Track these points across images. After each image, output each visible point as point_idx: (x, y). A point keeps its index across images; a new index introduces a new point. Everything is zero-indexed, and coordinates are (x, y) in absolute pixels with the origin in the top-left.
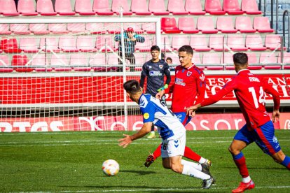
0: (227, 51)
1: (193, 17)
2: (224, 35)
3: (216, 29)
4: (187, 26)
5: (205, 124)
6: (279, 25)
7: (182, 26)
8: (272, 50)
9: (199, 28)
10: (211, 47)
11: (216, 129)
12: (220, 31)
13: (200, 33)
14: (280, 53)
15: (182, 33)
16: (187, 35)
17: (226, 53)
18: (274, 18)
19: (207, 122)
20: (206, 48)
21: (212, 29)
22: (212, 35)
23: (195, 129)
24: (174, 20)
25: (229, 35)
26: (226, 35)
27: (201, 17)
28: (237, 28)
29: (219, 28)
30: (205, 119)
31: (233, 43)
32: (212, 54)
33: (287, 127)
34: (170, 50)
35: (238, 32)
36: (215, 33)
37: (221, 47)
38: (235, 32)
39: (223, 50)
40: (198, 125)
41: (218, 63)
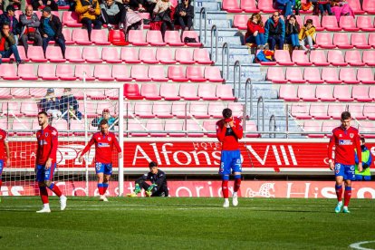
0: (189, 118)
1: (156, 83)
7: (145, 92)
10: (174, 113)
11: (177, 196)
16: (149, 102)
18: (237, 86)
20: (168, 114)
21: (175, 96)
22: (175, 102)
24: (136, 86)
25: (192, 102)
26: (189, 102)
27: (164, 84)
34: (133, 116)
36: (178, 100)
37: (183, 114)
38: (197, 100)
39: (186, 118)
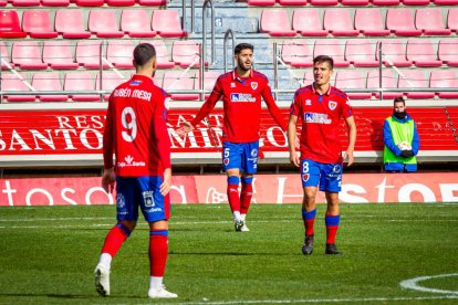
2: (100, 41)
3: (88, 30)
4: (36, 26)
5: (68, 194)
6: (196, 24)
8: (185, 67)
9: (59, 29)
12: (95, 33)
13: (60, 37)
14: (197, 72)
15: (28, 37)
17: (105, 73)
19: (72, 191)
23: (52, 203)
28: (124, 29)
29: (92, 29)
30: (68, 185)
31: (118, 54)
32: (80, 74)
33: (210, 199)
35: (126, 36)
40: (57, 197)
41: (92, 89)
